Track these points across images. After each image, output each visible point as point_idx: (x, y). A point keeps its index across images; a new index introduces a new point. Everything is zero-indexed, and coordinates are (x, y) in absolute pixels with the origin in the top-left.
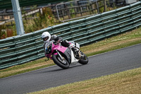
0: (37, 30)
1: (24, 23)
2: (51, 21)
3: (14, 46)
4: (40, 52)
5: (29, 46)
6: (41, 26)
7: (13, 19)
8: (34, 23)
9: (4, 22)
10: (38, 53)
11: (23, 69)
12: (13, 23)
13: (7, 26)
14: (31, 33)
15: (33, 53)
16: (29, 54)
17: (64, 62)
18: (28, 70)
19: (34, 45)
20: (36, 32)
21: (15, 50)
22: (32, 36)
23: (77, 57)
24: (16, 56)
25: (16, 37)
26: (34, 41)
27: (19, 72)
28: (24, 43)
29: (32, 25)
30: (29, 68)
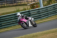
0: (48, 5)
1: (43, 3)
2: (54, 2)
3: (39, 12)
4: (50, 14)
5: (45, 12)
6: (50, 4)
7: (39, 1)
8: (47, 2)
9: (35, 2)
10: (48, 15)
11: (42, 21)
12: (39, 2)
13: (36, 4)
14: (46, 7)
15: (46, 15)
16: (45, 15)
17: (26, 26)
18: (45, 22)
19: (47, 11)
20: (48, 6)
21: (39, 13)
22: (46, 8)
23: (32, 24)
24: (40, 16)
25: (40, 8)
26: (47, 10)
27: (41, 22)
28: (43, 11)
29: (46, 3)
30: (45, 21)
